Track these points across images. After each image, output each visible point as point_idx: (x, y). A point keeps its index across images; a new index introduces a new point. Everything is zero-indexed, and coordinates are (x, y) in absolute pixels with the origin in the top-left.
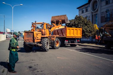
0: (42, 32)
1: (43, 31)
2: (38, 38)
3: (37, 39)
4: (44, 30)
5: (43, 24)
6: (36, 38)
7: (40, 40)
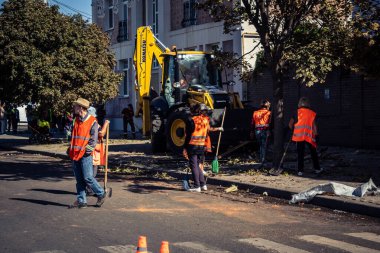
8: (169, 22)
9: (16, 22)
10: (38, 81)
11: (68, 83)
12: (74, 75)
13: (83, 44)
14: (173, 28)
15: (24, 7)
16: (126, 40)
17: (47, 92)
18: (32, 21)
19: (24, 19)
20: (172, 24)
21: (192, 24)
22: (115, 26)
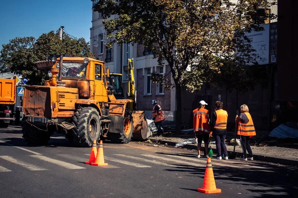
0: (80, 89)
1: (85, 84)
2: (62, 105)
3: (60, 110)
4: (86, 82)
5: (87, 64)
6: (54, 106)
7: (72, 113)
8: (136, 52)
14: (138, 56)
15: (49, 42)
16: (110, 61)
18: (55, 51)
19: (49, 49)
20: (138, 53)
21: (149, 54)
22: (104, 53)
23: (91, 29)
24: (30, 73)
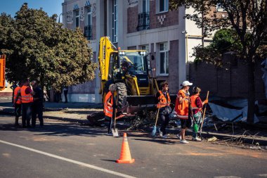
8: (126, 27)
9: (27, 26)
10: (46, 66)
11: (64, 68)
12: (68, 63)
13: (73, 42)
14: (129, 31)
15: (33, 15)
17: (51, 74)
18: (40, 25)
19: (33, 23)
20: (128, 29)
21: (144, 29)
23: (63, 4)
24: (11, 52)
